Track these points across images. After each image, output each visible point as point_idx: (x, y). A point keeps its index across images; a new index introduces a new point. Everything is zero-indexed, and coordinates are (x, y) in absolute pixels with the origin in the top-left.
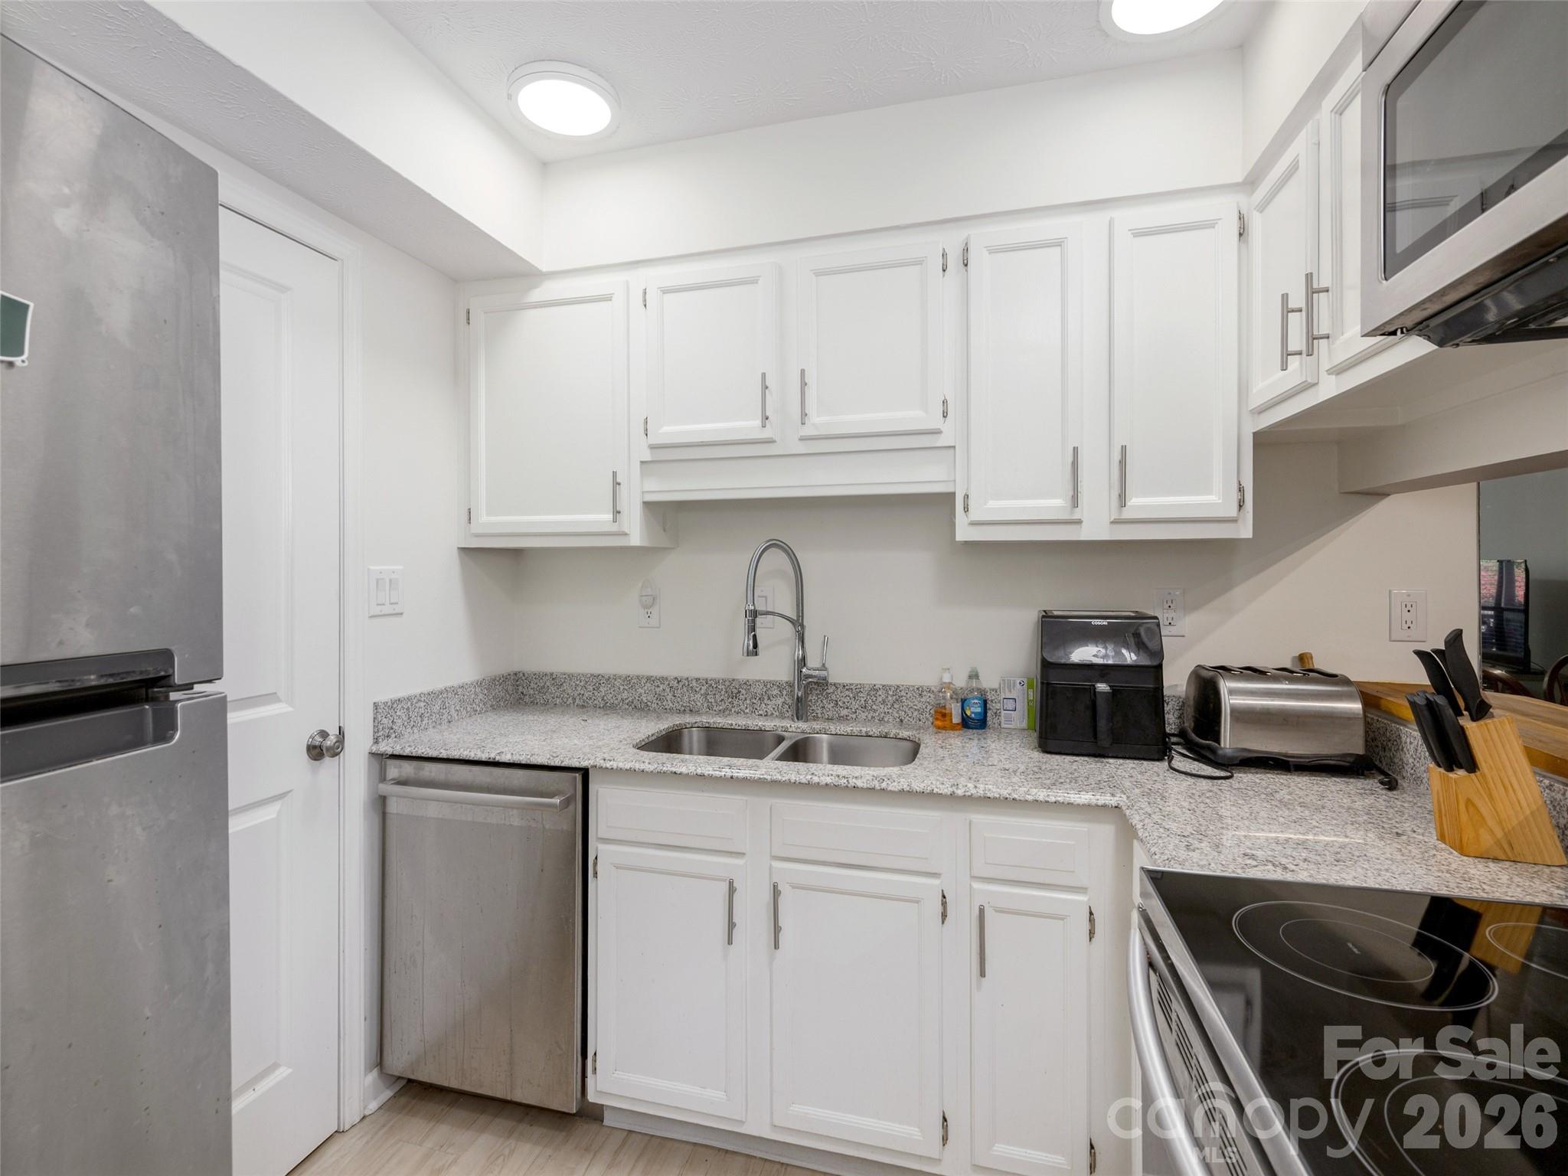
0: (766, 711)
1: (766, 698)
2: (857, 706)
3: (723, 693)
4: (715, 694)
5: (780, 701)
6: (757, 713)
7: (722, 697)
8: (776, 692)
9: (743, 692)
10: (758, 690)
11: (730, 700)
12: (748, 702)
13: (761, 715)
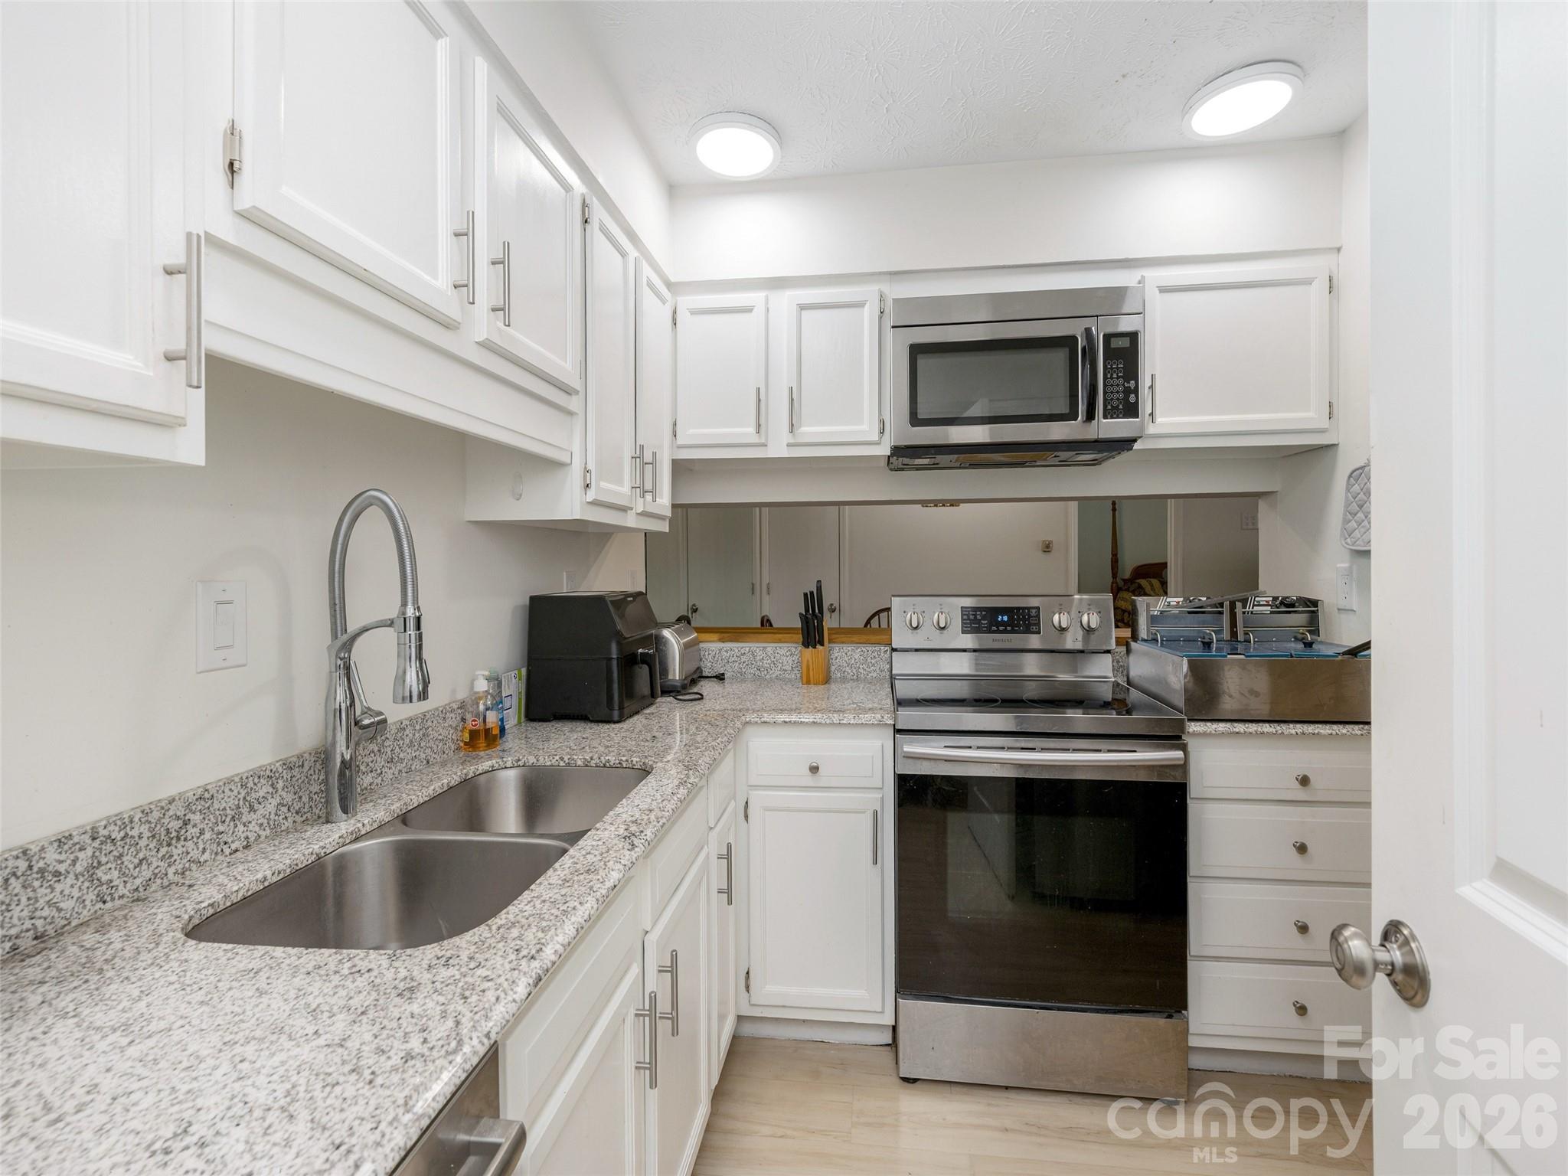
0: (247, 838)
1: (245, 810)
2: (383, 763)
3: (143, 843)
4: (121, 856)
5: (271, 805)
6: (227, 851)
7: (141, 855)
8: (264, 789)
9: (196, 818)
10: (227, 802)
11: (163, 850)
12: (207, 835)
13: (237, 851)
